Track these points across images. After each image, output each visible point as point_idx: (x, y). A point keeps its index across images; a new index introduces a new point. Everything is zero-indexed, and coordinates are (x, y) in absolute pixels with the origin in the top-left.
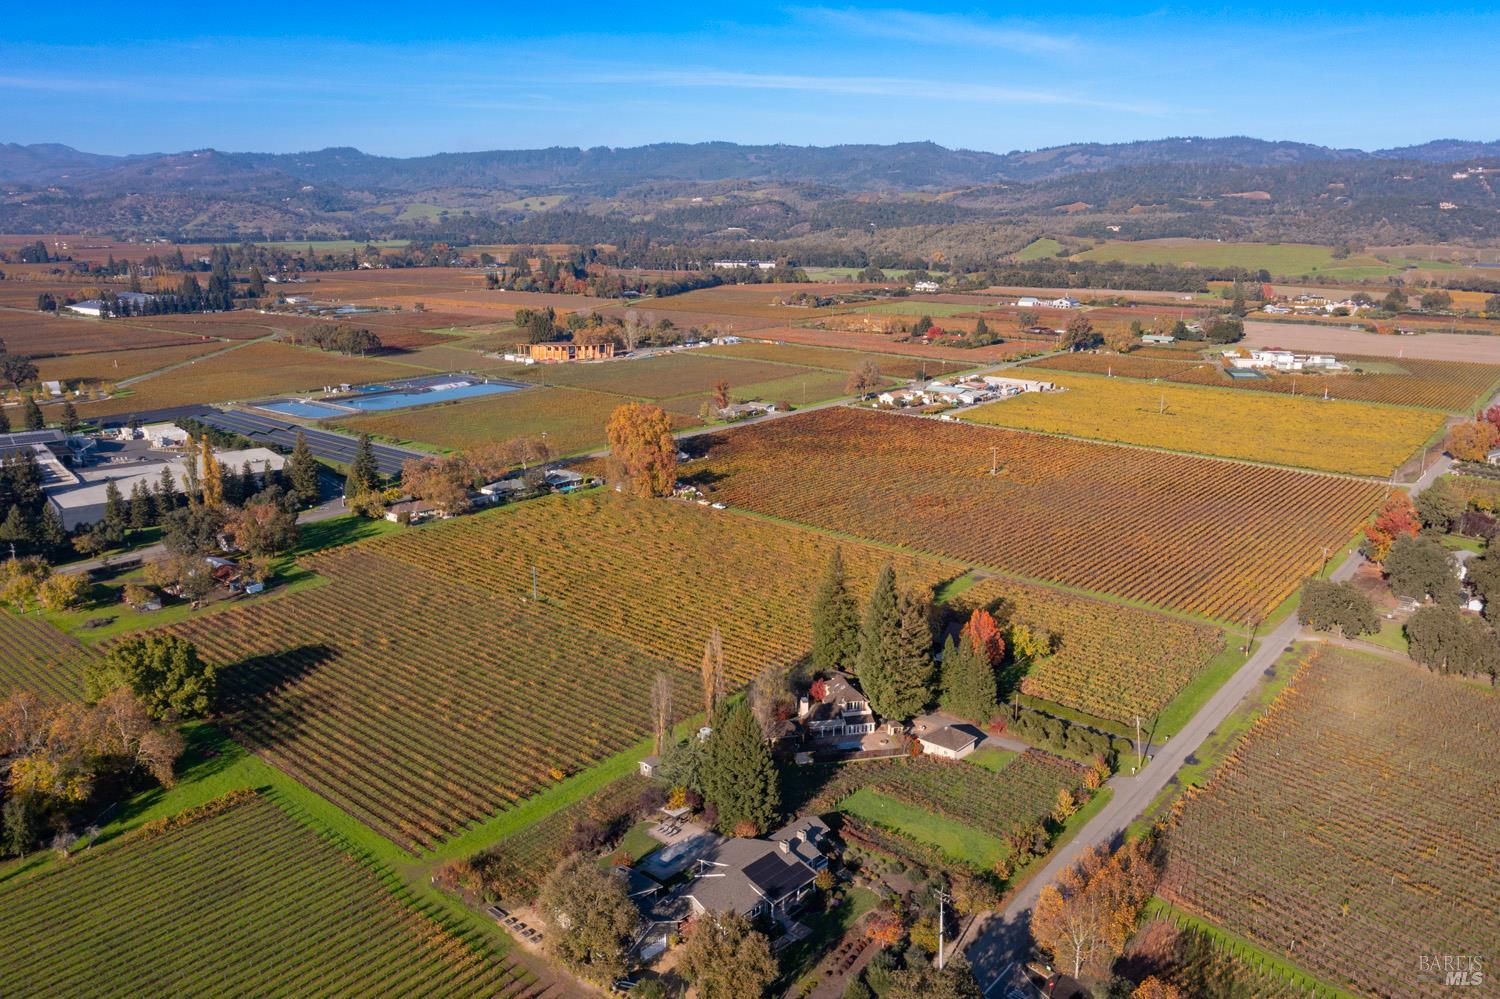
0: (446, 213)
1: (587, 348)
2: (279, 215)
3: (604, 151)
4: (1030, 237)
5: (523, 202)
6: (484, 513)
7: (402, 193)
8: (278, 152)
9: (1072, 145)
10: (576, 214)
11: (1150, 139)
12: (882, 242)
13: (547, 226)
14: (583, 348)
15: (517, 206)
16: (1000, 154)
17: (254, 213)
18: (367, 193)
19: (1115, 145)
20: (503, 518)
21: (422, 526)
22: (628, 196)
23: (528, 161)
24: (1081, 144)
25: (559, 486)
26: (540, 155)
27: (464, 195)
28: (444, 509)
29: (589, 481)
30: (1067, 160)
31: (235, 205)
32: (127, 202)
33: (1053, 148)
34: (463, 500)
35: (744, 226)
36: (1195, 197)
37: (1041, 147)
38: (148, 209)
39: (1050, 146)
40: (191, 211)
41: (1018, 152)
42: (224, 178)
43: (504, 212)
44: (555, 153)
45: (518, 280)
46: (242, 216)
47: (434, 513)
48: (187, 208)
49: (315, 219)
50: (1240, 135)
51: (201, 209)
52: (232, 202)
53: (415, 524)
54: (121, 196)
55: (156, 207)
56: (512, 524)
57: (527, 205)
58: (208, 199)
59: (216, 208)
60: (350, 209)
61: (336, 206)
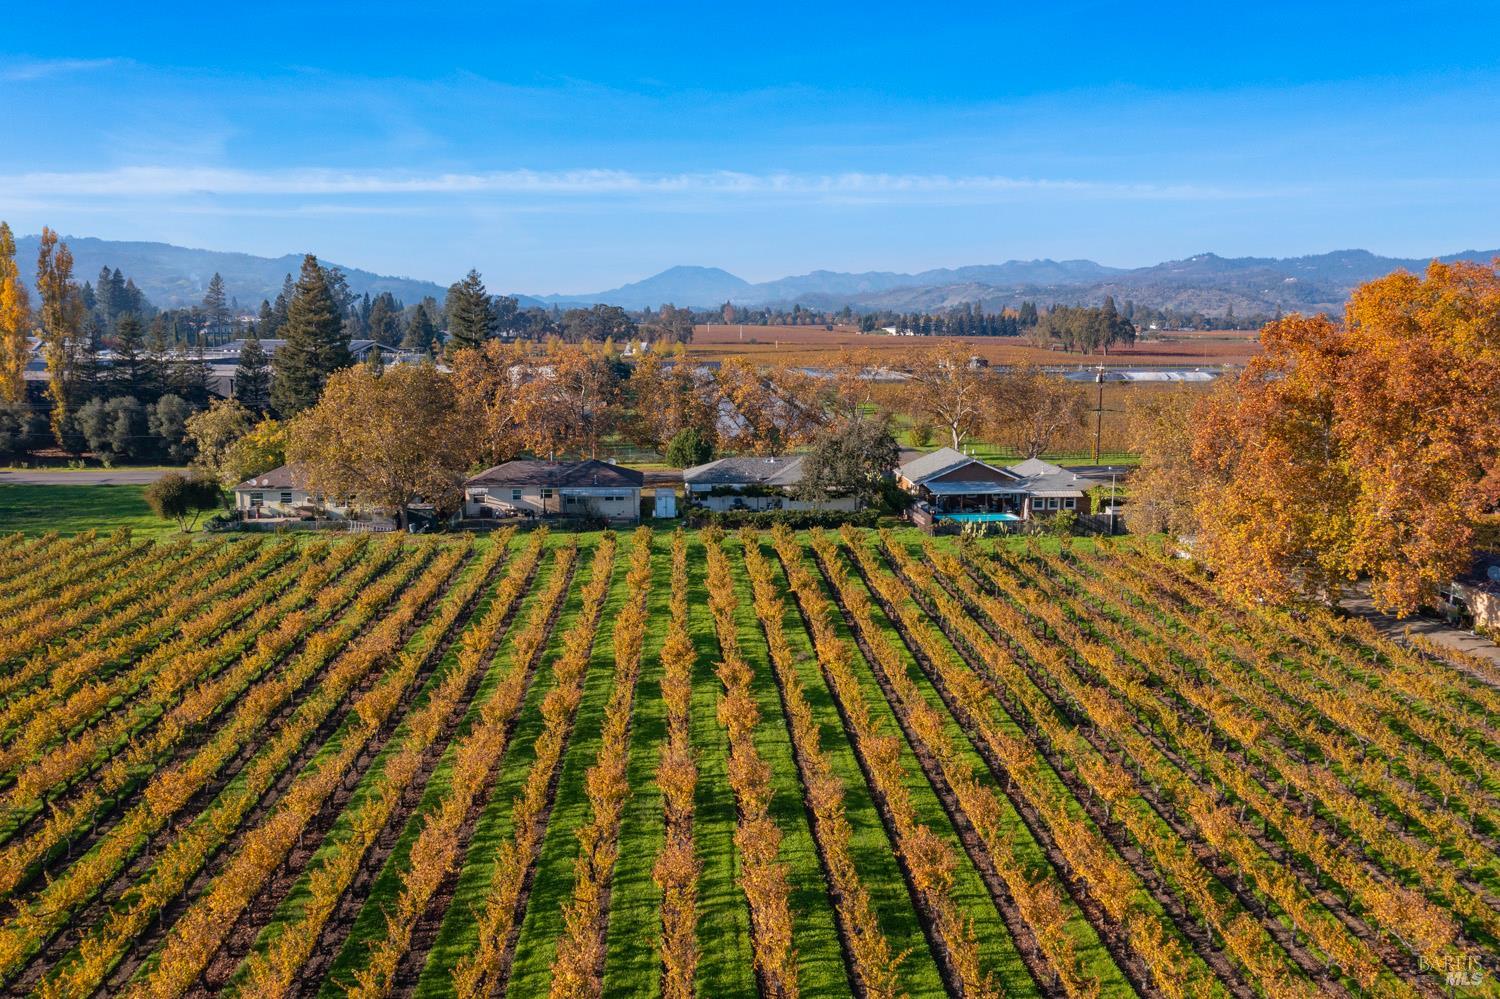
2: (1246, 302)
8: (1280, 258)
31: (1203, 293)
32: (1102, 292)
42: (1211, 276)
46: (1208, 304)
52: (1201, 290)
54: (1099, 286)
58: (1178, 288)
59: (1184, 296)
60: (1334, 301)
61: (1317, 298)
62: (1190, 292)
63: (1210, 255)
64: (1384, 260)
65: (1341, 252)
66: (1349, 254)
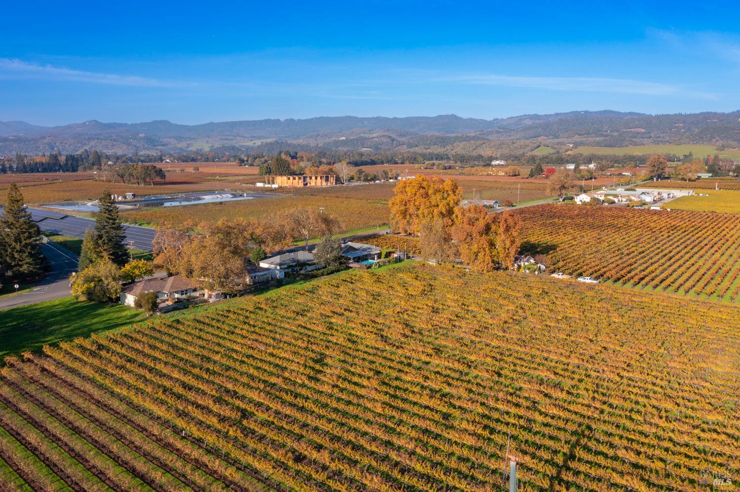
0: (213, 146)
1: (316, 178)
2: (125, 146)
3: (292, 120)
4: (536, 145)
5: (253, 142)
6: (272, 294)
7: (190, 139)
8: (129, 123)
9: (524, 115)
10: (282, 143)
11: (563, 112)
12: (452, 150)
13: (266, 149)
14: (313, 178)
15: (250, 144)
16: (489, 120)
17: (112, 146)
18: (172, 139)
19: (546, 115)
20: (301, 300)
21: (177, 315)
22: (306, 138)
23: (254, 125)
24: (529, 115)
25: (358, 260)
26: (260, 123)
27: (222, 139)
28: (212, 288)
29: (388, 255)
30: (523, 122)
31: (103, 142)
32: (46, 141)
33: (515, 117)
34: (238, 275)
35: (371, 147)
36: (606, 131)
37: (509, 117)
38: (57, 144)
39: (513, 116)
40: (80, 145)
41: (498, 119)
42: (100, 132)
43: (243, 146)
44: (267, 121)
45: (257, 160)
46: (106, 147)
47: (197, 294)
48: (78, 143)
49: (144, 149)
50: (608, 109)
51: (85, 144)
52: (101, 140)
53: (167, 310)
54: (44, 138)
55: (61, 143)
56: (318, 310)
57: (254, 143)
58: (89, 139)
59: (93, 143)
60: (164, 145)
61: (156, 144)
62: (96, 141)
63: (95, 121)
64: (177, 125)
65: (157, 121)
66: (161, 122)
